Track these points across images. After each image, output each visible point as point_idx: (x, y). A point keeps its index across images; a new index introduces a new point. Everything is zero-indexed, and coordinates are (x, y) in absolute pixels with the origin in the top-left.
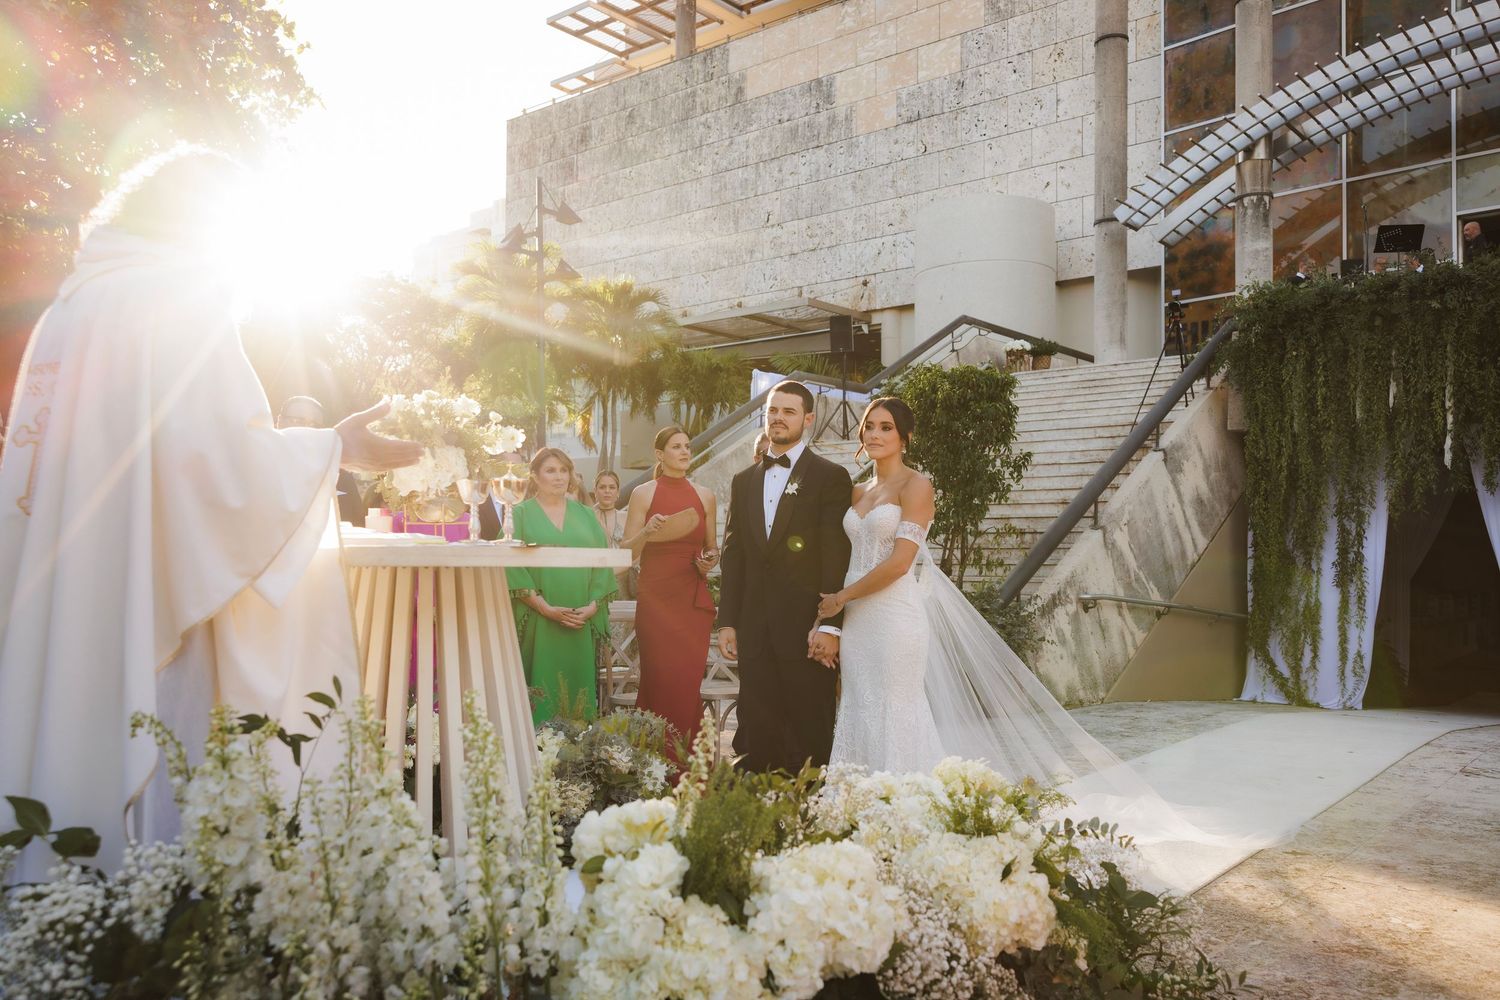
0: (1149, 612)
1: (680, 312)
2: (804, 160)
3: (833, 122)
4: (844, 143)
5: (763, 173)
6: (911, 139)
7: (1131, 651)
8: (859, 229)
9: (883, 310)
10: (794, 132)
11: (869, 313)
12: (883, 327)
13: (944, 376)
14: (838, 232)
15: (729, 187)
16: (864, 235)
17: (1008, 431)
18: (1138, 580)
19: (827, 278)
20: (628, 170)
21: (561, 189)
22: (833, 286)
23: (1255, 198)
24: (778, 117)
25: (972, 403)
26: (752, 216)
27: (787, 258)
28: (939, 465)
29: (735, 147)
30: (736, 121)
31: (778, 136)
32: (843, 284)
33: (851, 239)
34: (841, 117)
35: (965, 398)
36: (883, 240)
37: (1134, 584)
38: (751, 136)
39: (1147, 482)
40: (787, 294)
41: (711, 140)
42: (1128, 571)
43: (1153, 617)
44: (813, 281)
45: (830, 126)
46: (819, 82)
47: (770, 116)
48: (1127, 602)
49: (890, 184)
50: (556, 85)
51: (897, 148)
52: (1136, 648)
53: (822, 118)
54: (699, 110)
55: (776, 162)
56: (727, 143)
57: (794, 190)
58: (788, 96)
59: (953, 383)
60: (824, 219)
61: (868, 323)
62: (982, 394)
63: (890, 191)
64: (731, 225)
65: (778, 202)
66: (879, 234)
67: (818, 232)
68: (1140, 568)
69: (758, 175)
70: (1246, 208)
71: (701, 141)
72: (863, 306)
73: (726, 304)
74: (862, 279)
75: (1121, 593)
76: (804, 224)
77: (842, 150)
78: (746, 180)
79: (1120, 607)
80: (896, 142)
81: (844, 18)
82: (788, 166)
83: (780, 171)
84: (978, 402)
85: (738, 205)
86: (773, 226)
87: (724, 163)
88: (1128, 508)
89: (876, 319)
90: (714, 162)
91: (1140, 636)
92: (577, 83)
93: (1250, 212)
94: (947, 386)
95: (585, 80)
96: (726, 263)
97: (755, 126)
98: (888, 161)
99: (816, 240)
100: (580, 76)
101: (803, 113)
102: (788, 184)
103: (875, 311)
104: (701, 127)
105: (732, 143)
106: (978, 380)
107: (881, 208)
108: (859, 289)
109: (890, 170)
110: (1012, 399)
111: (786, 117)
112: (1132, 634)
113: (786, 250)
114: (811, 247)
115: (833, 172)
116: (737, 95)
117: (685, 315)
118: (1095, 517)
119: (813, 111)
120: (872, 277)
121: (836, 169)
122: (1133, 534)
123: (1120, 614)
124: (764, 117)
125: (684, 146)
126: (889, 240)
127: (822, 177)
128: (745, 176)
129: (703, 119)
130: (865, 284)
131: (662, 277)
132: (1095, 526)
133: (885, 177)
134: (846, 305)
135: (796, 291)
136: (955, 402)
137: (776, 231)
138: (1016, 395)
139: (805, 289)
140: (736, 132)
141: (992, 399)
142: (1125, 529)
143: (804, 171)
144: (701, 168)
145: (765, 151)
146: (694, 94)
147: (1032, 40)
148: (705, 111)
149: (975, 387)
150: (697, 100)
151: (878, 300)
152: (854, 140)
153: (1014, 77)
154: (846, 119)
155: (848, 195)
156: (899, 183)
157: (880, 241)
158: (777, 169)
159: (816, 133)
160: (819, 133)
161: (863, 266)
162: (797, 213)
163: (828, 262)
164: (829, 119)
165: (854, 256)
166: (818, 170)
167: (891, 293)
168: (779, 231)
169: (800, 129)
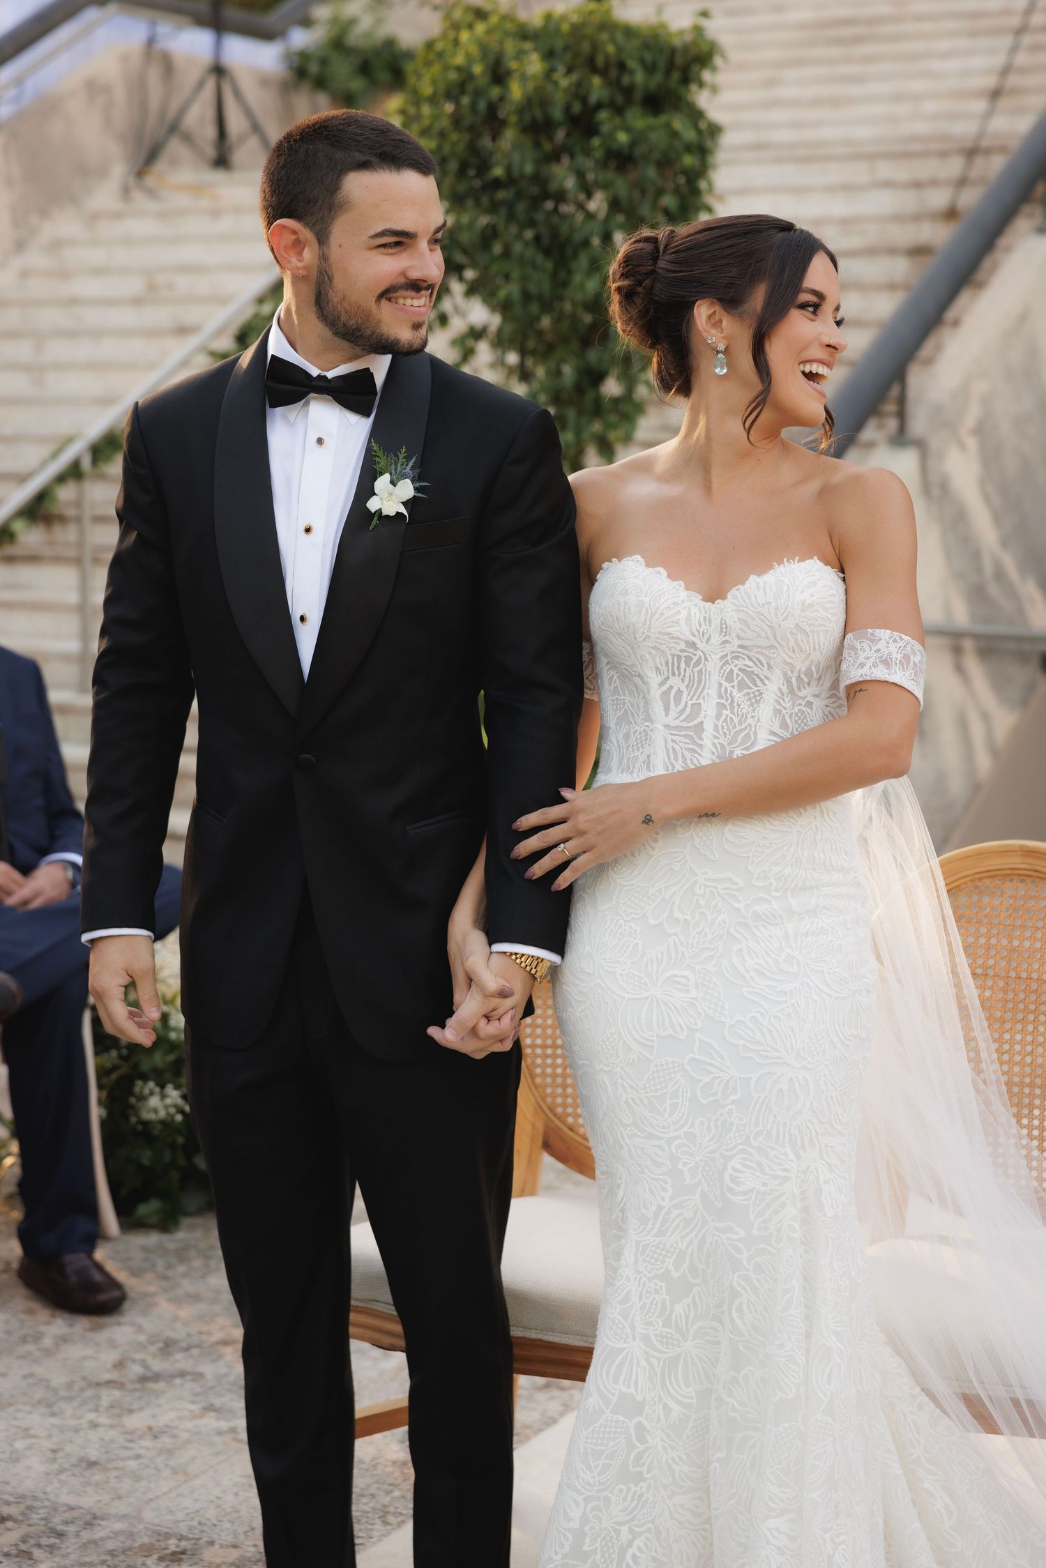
0: (1023, 658)
7: (984, 763)
13: (524, 33)
17: (696, 192)
18: (1000, 575)
25: (603, 115)
28: (510, 290)
35: (584, 100)
37: (994, 590)
39: (1023, 317)
42: (976, 556)
43: (1033, 669)
48: (975, 636)
52: (994, 752)
59: (549, 55)
62: (628, 91)
68: (1005, 543)
75: (961, 616)
79: (957, 651)
84: (619, 110)
88: (980, 388)
91: (1005, 720)
94: (535, 65)
106: (619, 49)
110: (703, 99)
112: (986, 717)
118: (901, 415)
122: (990, 458)
123: (960, 669)
132: (901, 438)
136: (557, 113)
138: (714, 89)
141: (655, 103)
142: (972, 443)
149: (614, 70)
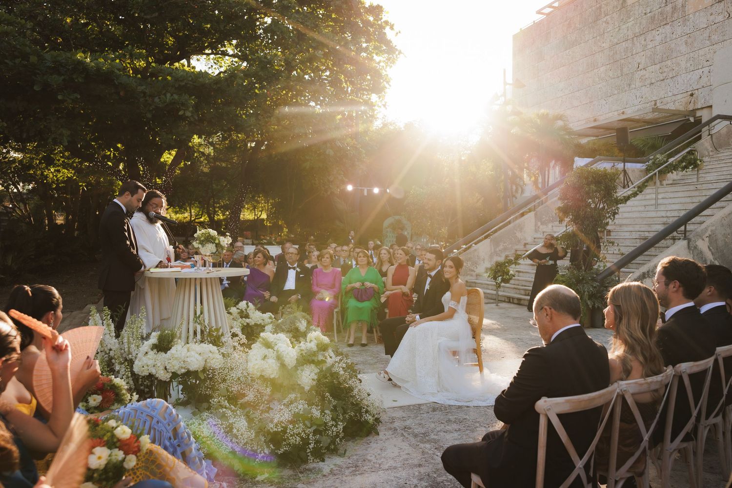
1: (592, 119)
2: (658, 33)
3: (675, 9)
4: (680, 20)
5: (636, 43)
6: (721, 11)
8: (689, 65)
9: (702, 108)
10: (653, 18)
11: (694, 111)
12: (702, 118)
14: (677, 69)
15: (618, 52)
16: (692, 68)
19: (670, 94)
20: (568, 51)
21: (537, 65)
22: (674, 98)
24: (644, 12)
26: (630, 66)
27: (648, 86)
29: (621, 31)
30: (622, 18)
31: (644, 22)
32: (679, 97)
33: (684, 72)
34: (679, 6)
36: (703, 70)
38: (630, 24)
40: (648, 105)
41: (609, 30)
44: (663, 97)
45: (673, 12)
47: (640, 12)
49: (707, 38)
50: (539, 12)
51: (712, 18)
53: (669, 8)
54: (603, 15)
55: (643, 37)
56: (617, 30)
57: (653, 49)
60: (669, 63)
61: (694, 116)
63: (707, 42)
64: (619, 72)
65: (644, 57)
66: (700, 67)
67: (666, 70)
69: (633, 44)
71: (604, 31)
72: (691, 107)
73: (616, 113)
74: (691, 92)
76: (658, 66)
77: (679, 24)
78: (627, 47)
80: (711, 14)
82: (649, 36)
83: (645, 40)
85: (623, 61)
86: (641, 70)
87: (616, 41)
89: (698, 114)
90: (610, 41)
92: (548, 10)
95: (553, 7)
96: (616, 92)
97: (632, 19)
98: (706, 26)
99: (665, 75)
100: (550, 6)
101: (658, 7)
102: (649, 47)
103: (698, 109)
104: (604, 24)
105: (620, 29)
107: (701, 52)
108: (689, 98)
109: (708, 31)
111: (648, 11)
113: (648, 82)
114: (662, 78)
115: (674, 36)
116: (622, 4)
117: (595, 120)
119: (663, 5)
120: (696, 91)
121: (676, 35)
124: (636, 13)
125: (595, 35)
126: (706, 70)
127: (668, 40)
128: (627, 45)
129: (605, 19)
130: (692, 95)
131: (584, 103)
133: (705, 35)
134: (682, 108)
135: (653, 103)
137: (643, 72)
139: (658, 101)
140: (622, 23)
143: (658, 38)
144: (604, 45)
145: (637, 31)
146: (600, 7)
148: (606, 15)
150: (602, 10)
151: (699, 103)
152: (687, 17)
154: (683, 6)
155: (683, 48)
156: (713, 37)
157: (701, 71)
158: (643, 40)
159: (665, 17)
160: (667, 17)
161: (691, 85)
162: (654, 61)
163: (671, 86)
164: (672, 8)
165: (686, 81)
166: (666, 37)
167: (707, 99)
168: (645, 72)
169: (656, 16)
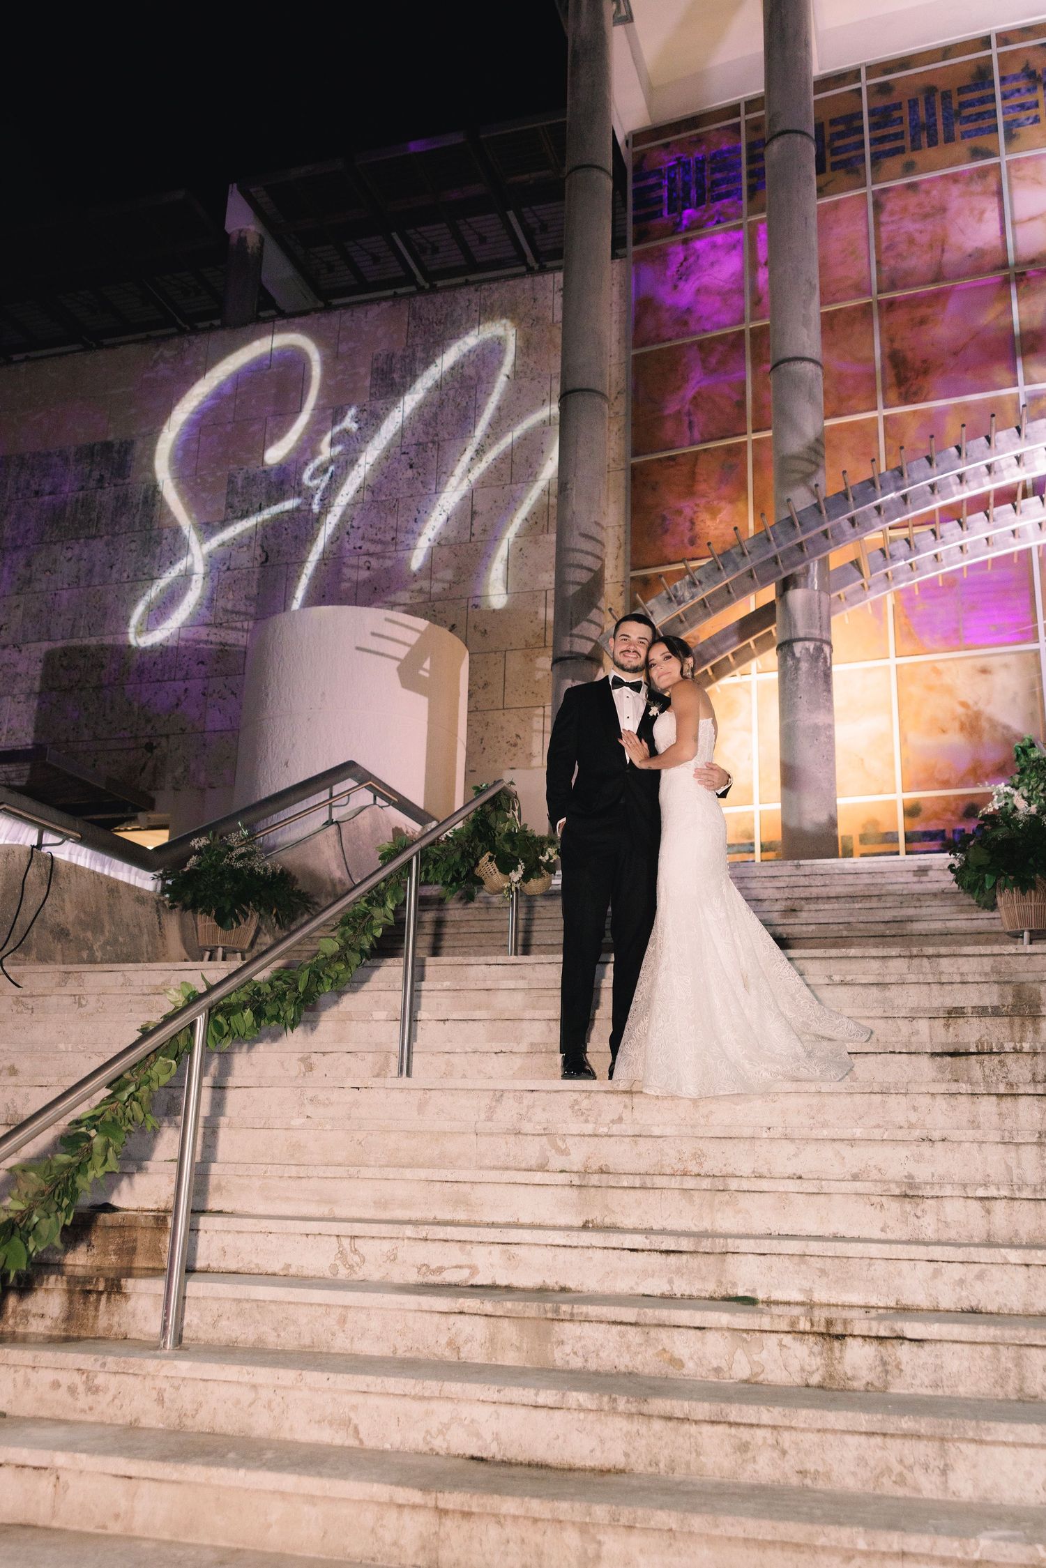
2: (69, 554)
3: (124, 505)
6: (245, 541)
10: (58, 511)
16: (156, 674)
19: (87, 734)
22: (95, 748)
23: (811, 646)
24: (34, 487)
27: (22, 698)
31: (31, 515)
32: (114, 746)
33: (134, 678)
36: (188, 684)
44: (64, 737)
46: (108, 446)
47: (22, 484)
51: (222, 552)
53: (106, 496)
58: (56, 459)
65: (19, 612)
66: (180, 674)
67: (81, 662)
70: (798, 660)
72: (145, 783)
74: (145, 741)
77: (133, 546)
80: (221, 543)
81: (156, 363)
82: (42, 560)
83: (28, 565)
93: (804, 666)
99: (76, 675)
101: (76, 485)
102: (38, 586)
107: (188, 636)
108: (142, 755)
109: (208, 582)
111: (48, 488)
114: (66, 683)
115: (115, 576)
119: (92, 484)
120: (163, 742)
121: (121, 572)
124: (12, 484)
126: (196, 684)
130: (151, 747)
137: (9, 654)
143: (68, 570)
145: (6, 534)
147: (439, 427)
151: (170, 776)
153: (410, 473)
157: (181, 686)
158: (23, 562)
159: (94, 515)
160: (99, 518)
161: (148, 721)
162: (48, 630)
163: (91, 710)
164: (117, 499)
165: (136, 705)
166: (90, 571)
167: (193, 767)
168: (16, 656)
169: (68, 509)
